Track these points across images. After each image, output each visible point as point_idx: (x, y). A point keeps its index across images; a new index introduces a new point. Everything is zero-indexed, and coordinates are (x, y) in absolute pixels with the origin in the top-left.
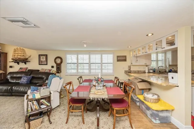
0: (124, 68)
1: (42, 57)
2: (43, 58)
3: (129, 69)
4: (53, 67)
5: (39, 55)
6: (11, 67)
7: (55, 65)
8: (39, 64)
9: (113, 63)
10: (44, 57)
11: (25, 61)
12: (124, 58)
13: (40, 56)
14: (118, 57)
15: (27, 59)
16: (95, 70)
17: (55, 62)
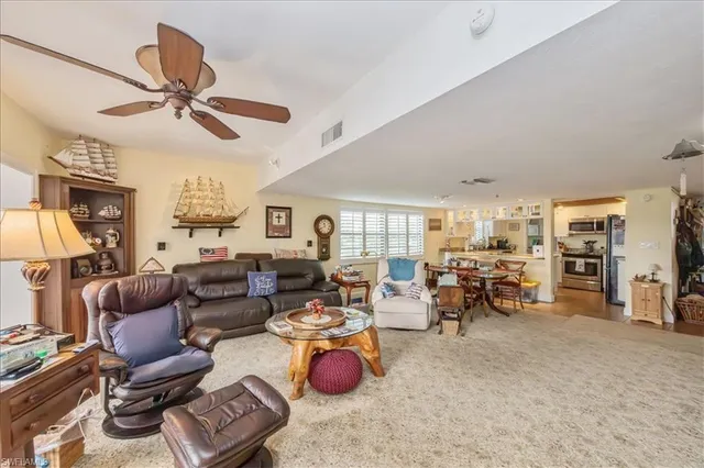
1: (275, 214)
2: (279, 217)
4: (310, 243)
5: (268, 207)
6: (163, 246)
7: (314, 238)
8: (267, 237)
10: (283, 214)
11: (224, 224)
12: (438, 224)
13: (270, 210)
14: (431, 220)
15: (236, 218)
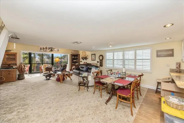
0: (168, 66)
1: (93, 56)
3: (177, 68)
4: (98, 62)
5: (91, 54)
6: (81, 61)
7: (99, 61)
9: (151, 60)
10: (94, 56)
12: (171, 52)
15: (86, 57)
16: (128, 66)
17: (99, 59)
